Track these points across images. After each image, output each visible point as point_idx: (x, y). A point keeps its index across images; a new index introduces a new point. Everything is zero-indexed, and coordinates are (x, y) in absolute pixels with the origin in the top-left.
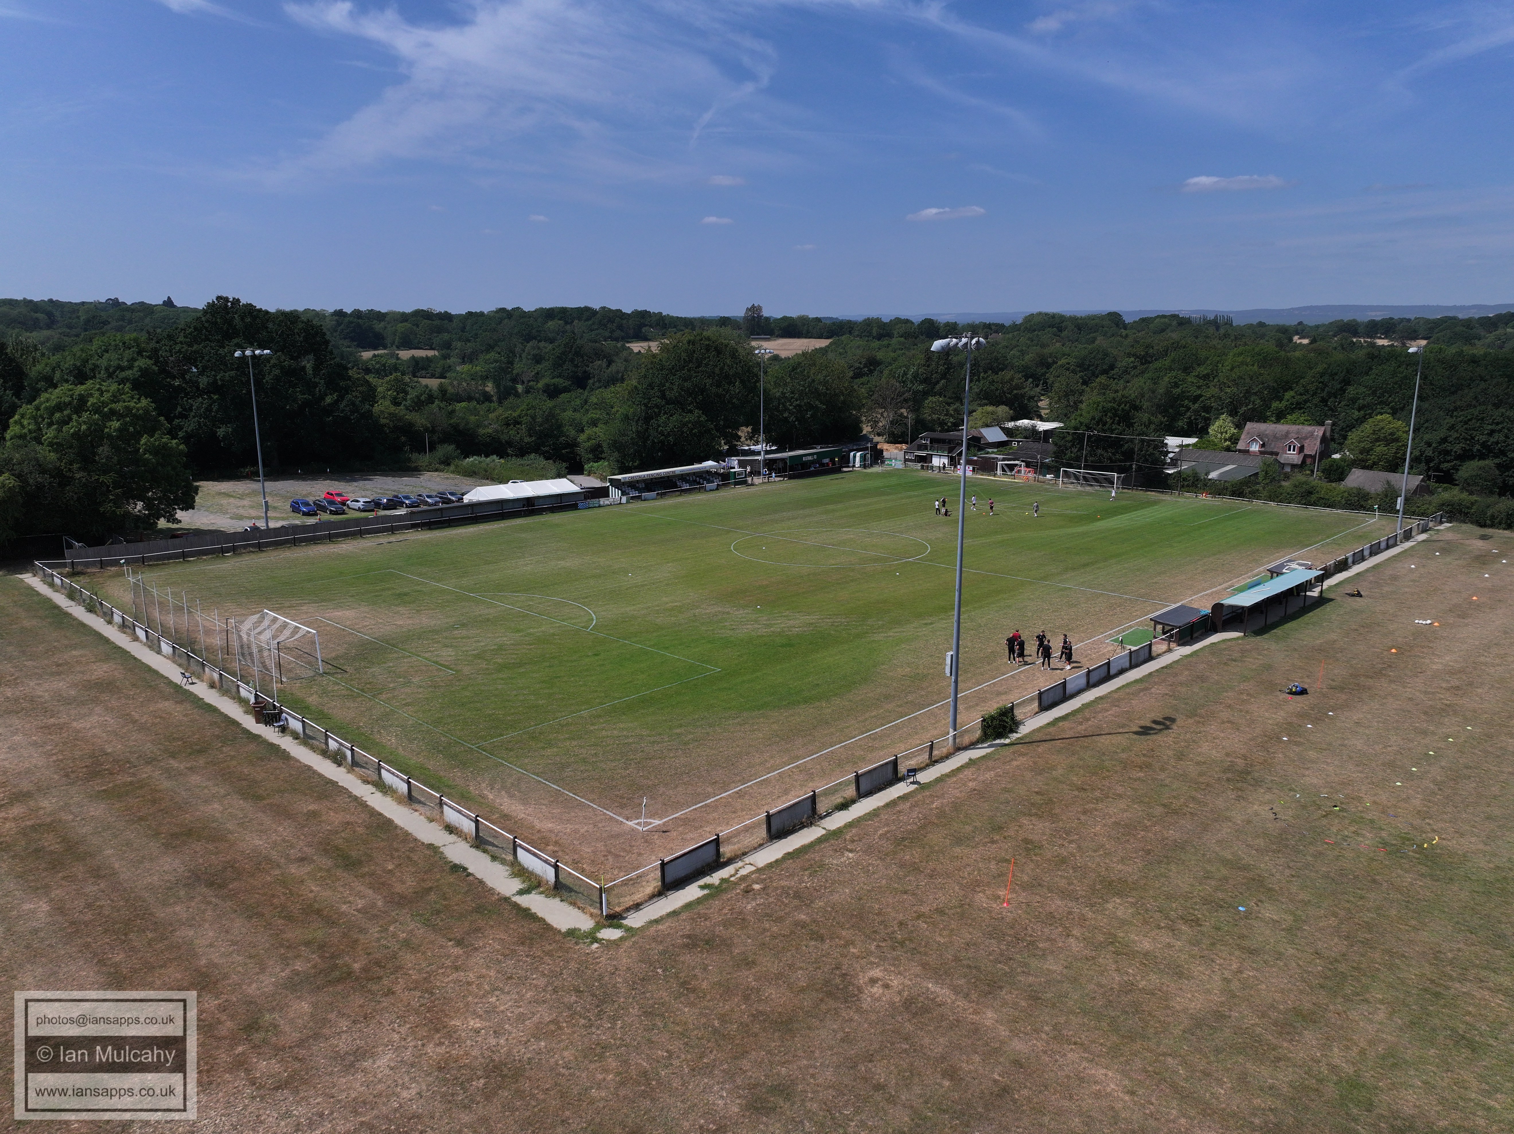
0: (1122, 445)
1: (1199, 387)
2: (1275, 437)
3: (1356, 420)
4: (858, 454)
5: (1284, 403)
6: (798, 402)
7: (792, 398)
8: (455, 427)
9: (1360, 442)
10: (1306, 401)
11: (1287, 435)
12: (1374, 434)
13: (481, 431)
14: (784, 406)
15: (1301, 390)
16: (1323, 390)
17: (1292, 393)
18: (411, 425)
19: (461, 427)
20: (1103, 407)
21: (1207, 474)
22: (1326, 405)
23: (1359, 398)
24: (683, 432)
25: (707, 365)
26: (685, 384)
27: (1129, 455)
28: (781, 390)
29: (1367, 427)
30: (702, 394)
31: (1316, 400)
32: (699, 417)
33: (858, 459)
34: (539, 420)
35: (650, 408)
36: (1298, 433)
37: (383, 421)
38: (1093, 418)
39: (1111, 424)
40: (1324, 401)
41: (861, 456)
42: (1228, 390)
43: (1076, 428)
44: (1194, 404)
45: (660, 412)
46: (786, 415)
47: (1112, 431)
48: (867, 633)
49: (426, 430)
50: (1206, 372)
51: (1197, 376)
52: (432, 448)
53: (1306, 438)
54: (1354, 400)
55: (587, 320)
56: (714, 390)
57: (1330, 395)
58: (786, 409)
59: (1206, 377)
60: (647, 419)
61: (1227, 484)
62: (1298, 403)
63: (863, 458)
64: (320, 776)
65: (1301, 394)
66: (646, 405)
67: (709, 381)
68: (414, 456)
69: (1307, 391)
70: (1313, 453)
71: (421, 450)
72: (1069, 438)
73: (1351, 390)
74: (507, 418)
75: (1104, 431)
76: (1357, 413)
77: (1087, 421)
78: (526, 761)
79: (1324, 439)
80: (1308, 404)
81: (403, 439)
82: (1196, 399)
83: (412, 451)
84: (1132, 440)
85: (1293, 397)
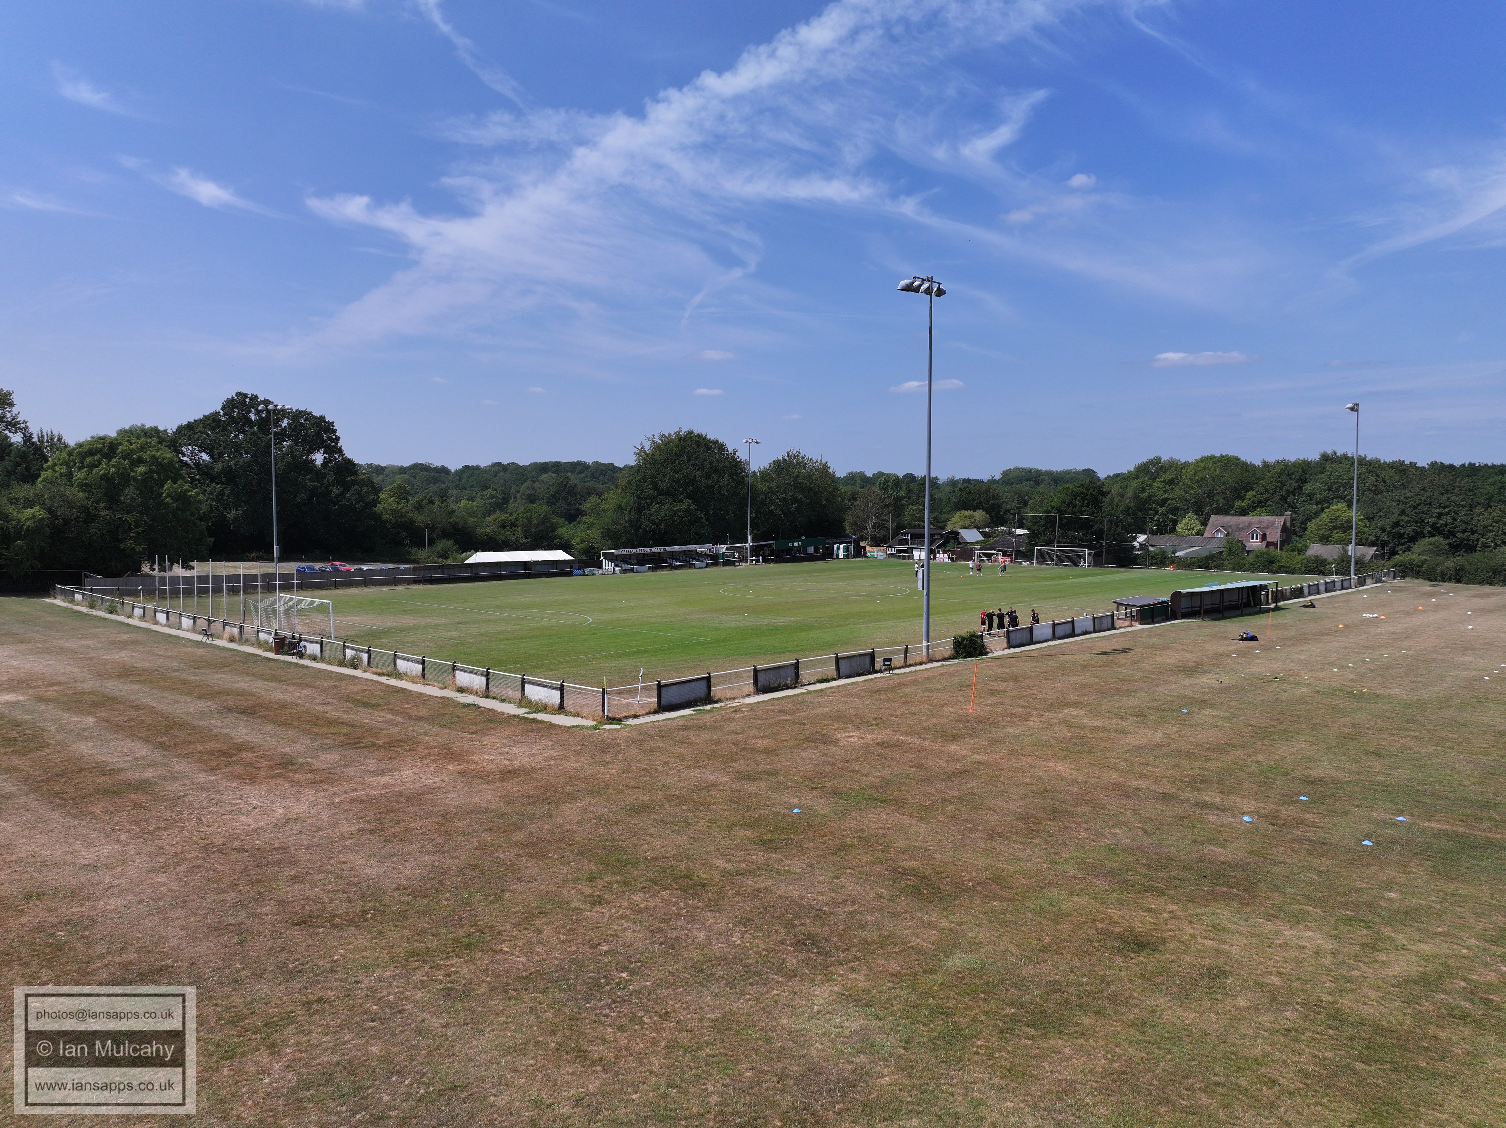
0: (1092, 526)
1: (1165, 492)
2: (1238, 527)
3: (1315, 514)
4: (842, 546)
5: (1246, 502)
6: (784, 496)
7: (778, 492)
8: (454, 526)
9: (1318, 530)
10: (1267, 500)
11: (1249, 526)
12: (1331, 522)
13: (480, 530)
14: (770, 500)
15: (1262, 489)
16: (1281, 489)
17: (1253, 493)
18: (412, 521)
19: (460, 526)
20: (1073, 492)
21: (1174, 552)
22: (1286, 502)
23: (1316, 494)
24: (674, 521)
25: (697, 458)
26: (677, 475)
27: (1100, 534)
28: (767, 484)
29: (1324, 517)
30: (692, 486)
31: (1276, 498)
32: (689, 506)
33: (841, 550)
34: (535, 522)
35: (642, 499)
36: (1259, 523)
37: (385, 517)
38: (1064, 502)
39: (1081, 506)
40: (1284, 499)
41: (844, 548)
42: (1192, 492)
43: (1047, 512)
44: (1161, 507)
45: (652, 503)
46: (772, 508)
47: (1082, 513)
48: (848, 625)
49: (427, 526)
50: (1170, 477)
51: (1163, 482)
52: (432, 543)
53: (1267, 527)
54: (1311, 496)
55: (580, 473)
56: (704, 481)
57: (1288, 492)
58: (773, 503)
59: (1171, 482)
60: (640, 510)
61: (1193, 560)
62: (1260, 502)
63: (846, 550)
64: (339, 674)
65: (1261, 494)
66: (638, 497)
67: (698, 474)
68: (414, 550)
69: (1267, 491)
70: (1275, 541)
71: (421, 545)
72: (1042, 522)
73: (1308, 487)
74: (504, 520)
75: (1074, 513)
76: (1314, 507)
77: (1058, 504)
79: (1284, 529)
80: (1270, 503)
81: (404, 534)
82: (1163, 502)
83: (411, 546)
84: (1101, 521)
85: (1255, 496)
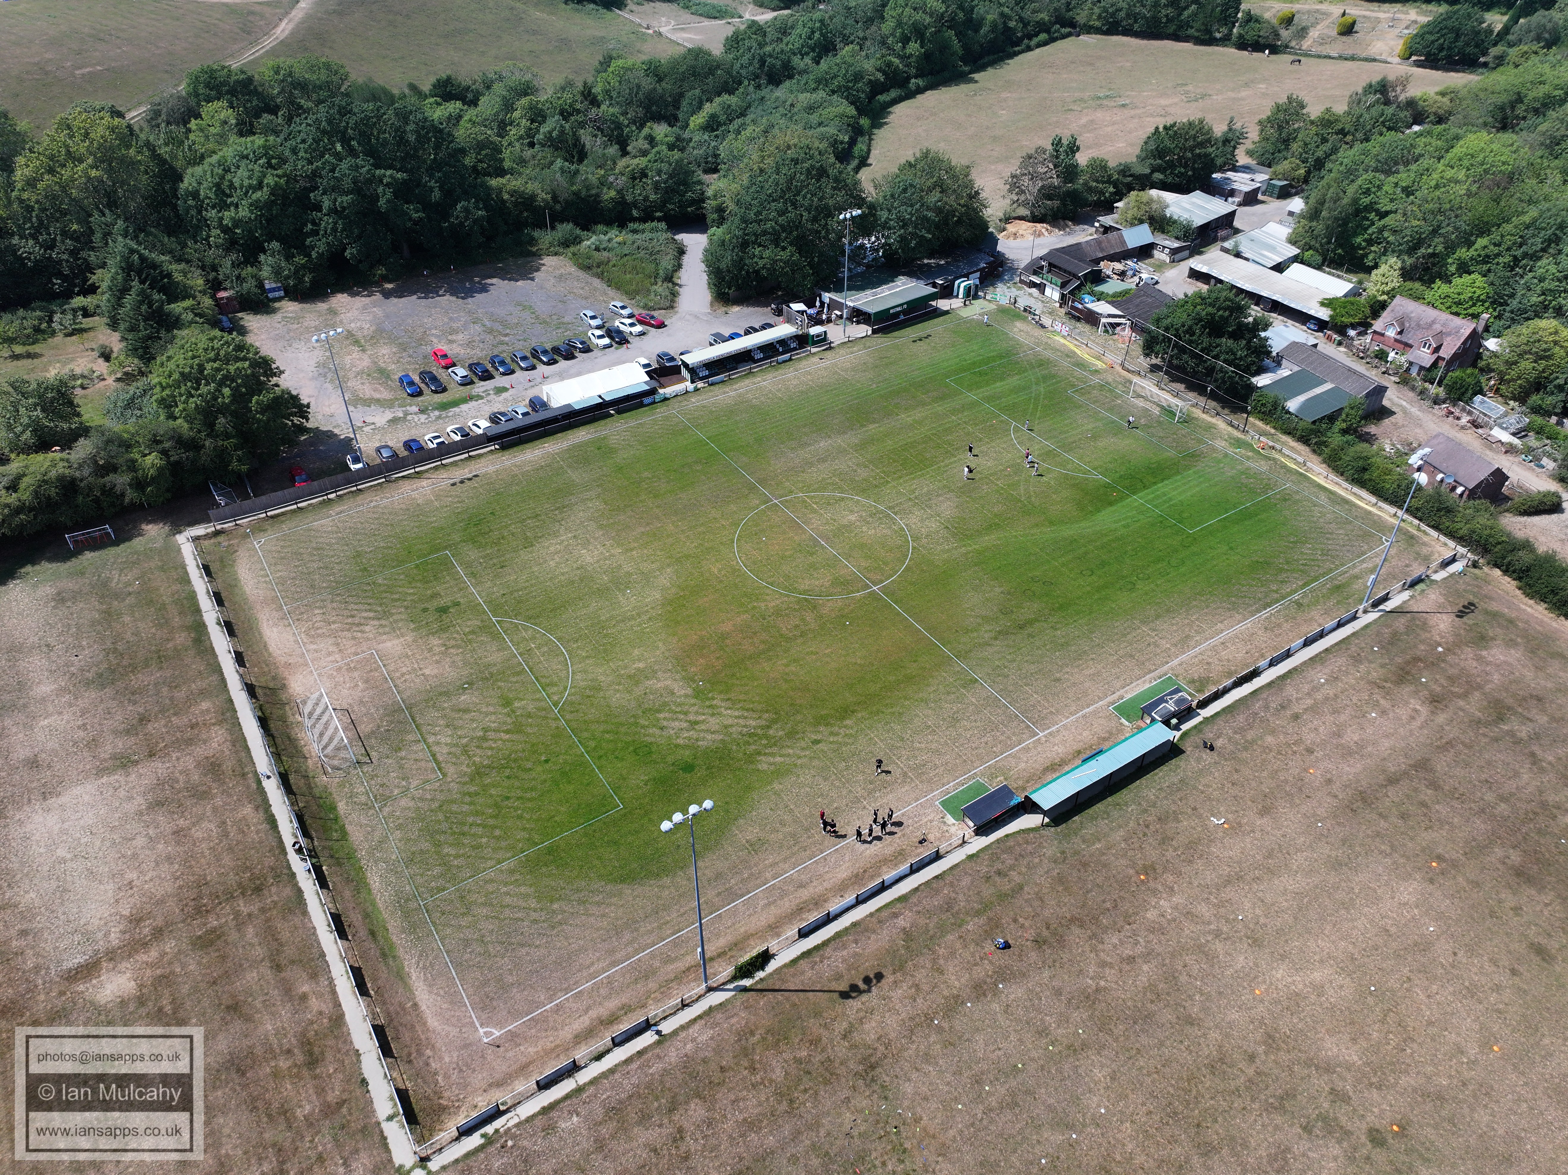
2: (1418, 325)
4: (964, 284)
11: (1430, 325)
13: (604, 194)
18: (532, 199)
19: (583, 194)
24: (775, 270)
29: (1525, 333)
30: (797, 231)
33: (962, 290)
34: (665, 174)
36: (1444, 325)
37: (505, 196)
41: (966, 287)
48: (759, 753)
49: (547, 204)
52: (553, 228)
53: (1449, 334)
61: (1299, 425)
63: (968, 289)
64: (319, 944)
67: (805, 216)
68: (536, 234)
70: (1447, 357)
71: (542, 227)
78: (449, 931)
79: (1472, 336)
81: (525, 215)
